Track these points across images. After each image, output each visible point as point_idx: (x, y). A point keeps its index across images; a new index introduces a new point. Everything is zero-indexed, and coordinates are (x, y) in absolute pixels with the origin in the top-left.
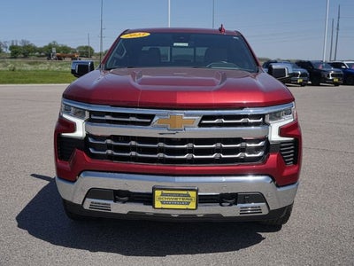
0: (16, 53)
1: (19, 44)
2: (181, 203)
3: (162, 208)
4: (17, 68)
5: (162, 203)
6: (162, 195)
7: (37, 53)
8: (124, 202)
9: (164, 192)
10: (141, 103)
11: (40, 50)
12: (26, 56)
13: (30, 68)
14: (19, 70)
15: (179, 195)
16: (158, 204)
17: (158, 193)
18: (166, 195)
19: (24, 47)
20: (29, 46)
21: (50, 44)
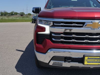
0: (2, 14)
1: (3, 12)
2: (96, 62)
3: (87, 65)
4: (3, 18)
5: (88, 62)
6: (88, 59)
7: (8, 15)
8: (69, 62)
9: (89, 57)
10: (78, 17)
11: (9, 14)
12: (5, 15)
13: (7, 18)
14: (4, 19)
15: (96, 59)
16: (86, 63)
17: (86, 58)
18: (90, 59)
19: (5, 13)
20: (6, 12)
21: (12, 12)
